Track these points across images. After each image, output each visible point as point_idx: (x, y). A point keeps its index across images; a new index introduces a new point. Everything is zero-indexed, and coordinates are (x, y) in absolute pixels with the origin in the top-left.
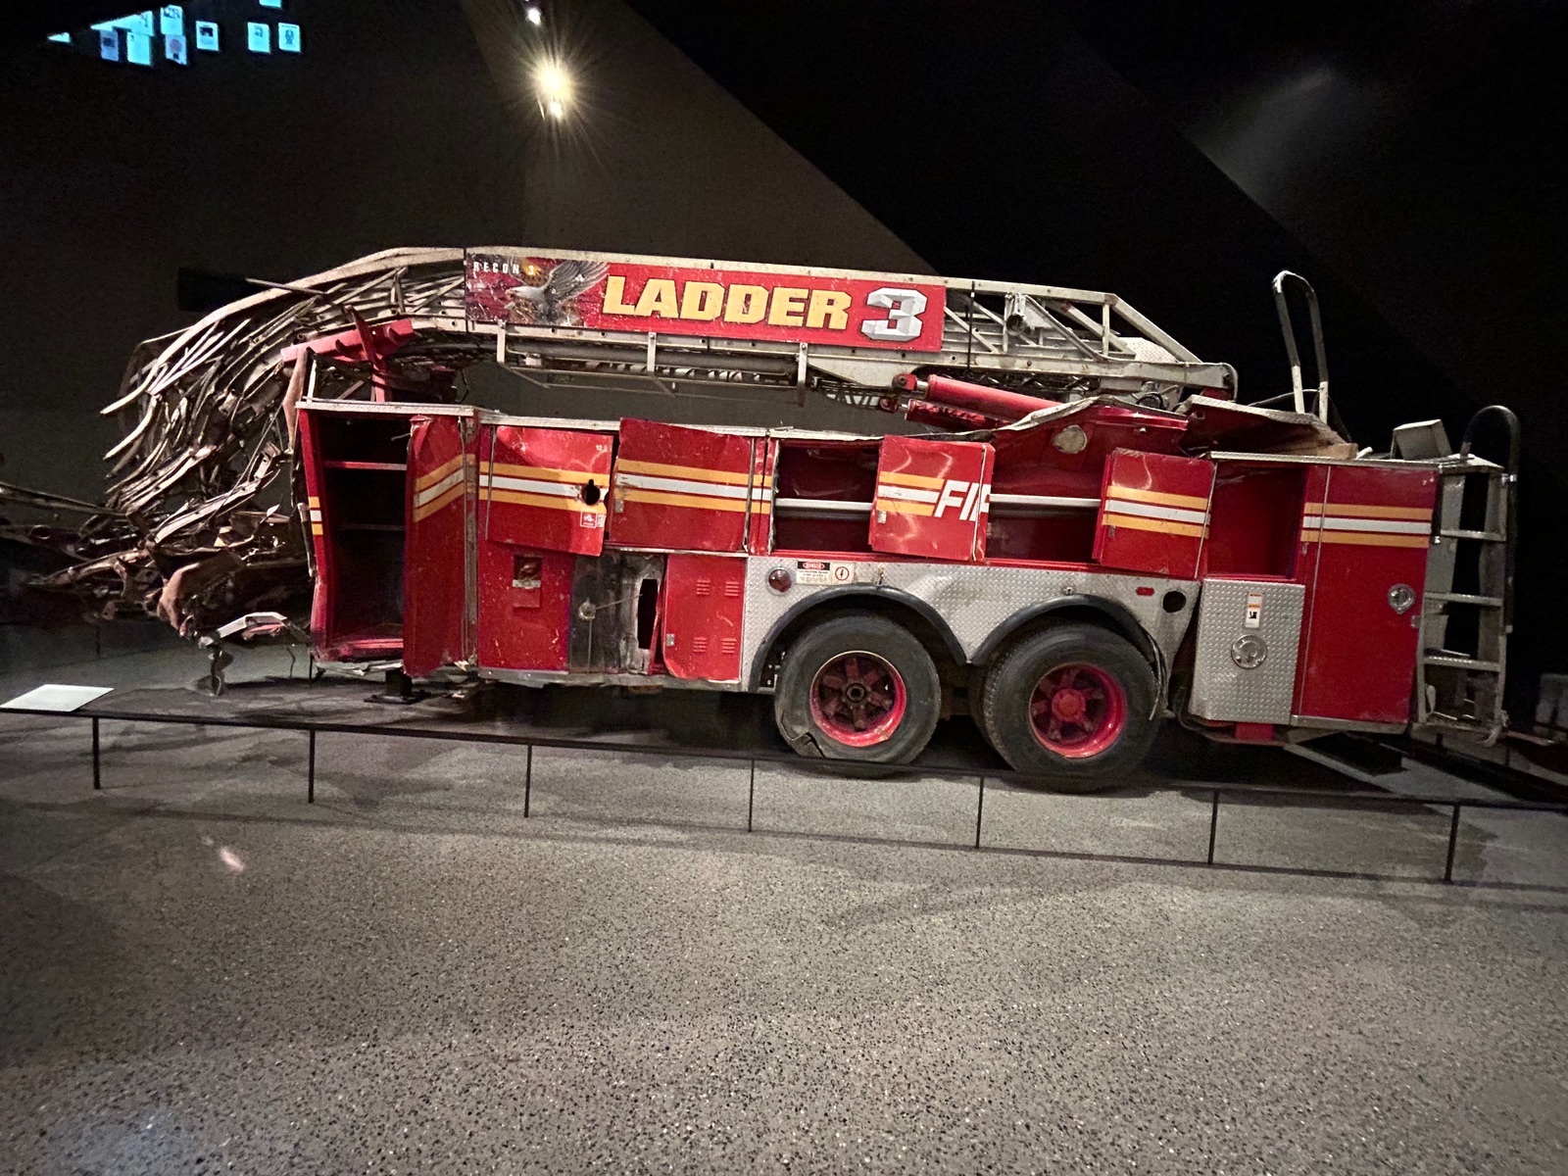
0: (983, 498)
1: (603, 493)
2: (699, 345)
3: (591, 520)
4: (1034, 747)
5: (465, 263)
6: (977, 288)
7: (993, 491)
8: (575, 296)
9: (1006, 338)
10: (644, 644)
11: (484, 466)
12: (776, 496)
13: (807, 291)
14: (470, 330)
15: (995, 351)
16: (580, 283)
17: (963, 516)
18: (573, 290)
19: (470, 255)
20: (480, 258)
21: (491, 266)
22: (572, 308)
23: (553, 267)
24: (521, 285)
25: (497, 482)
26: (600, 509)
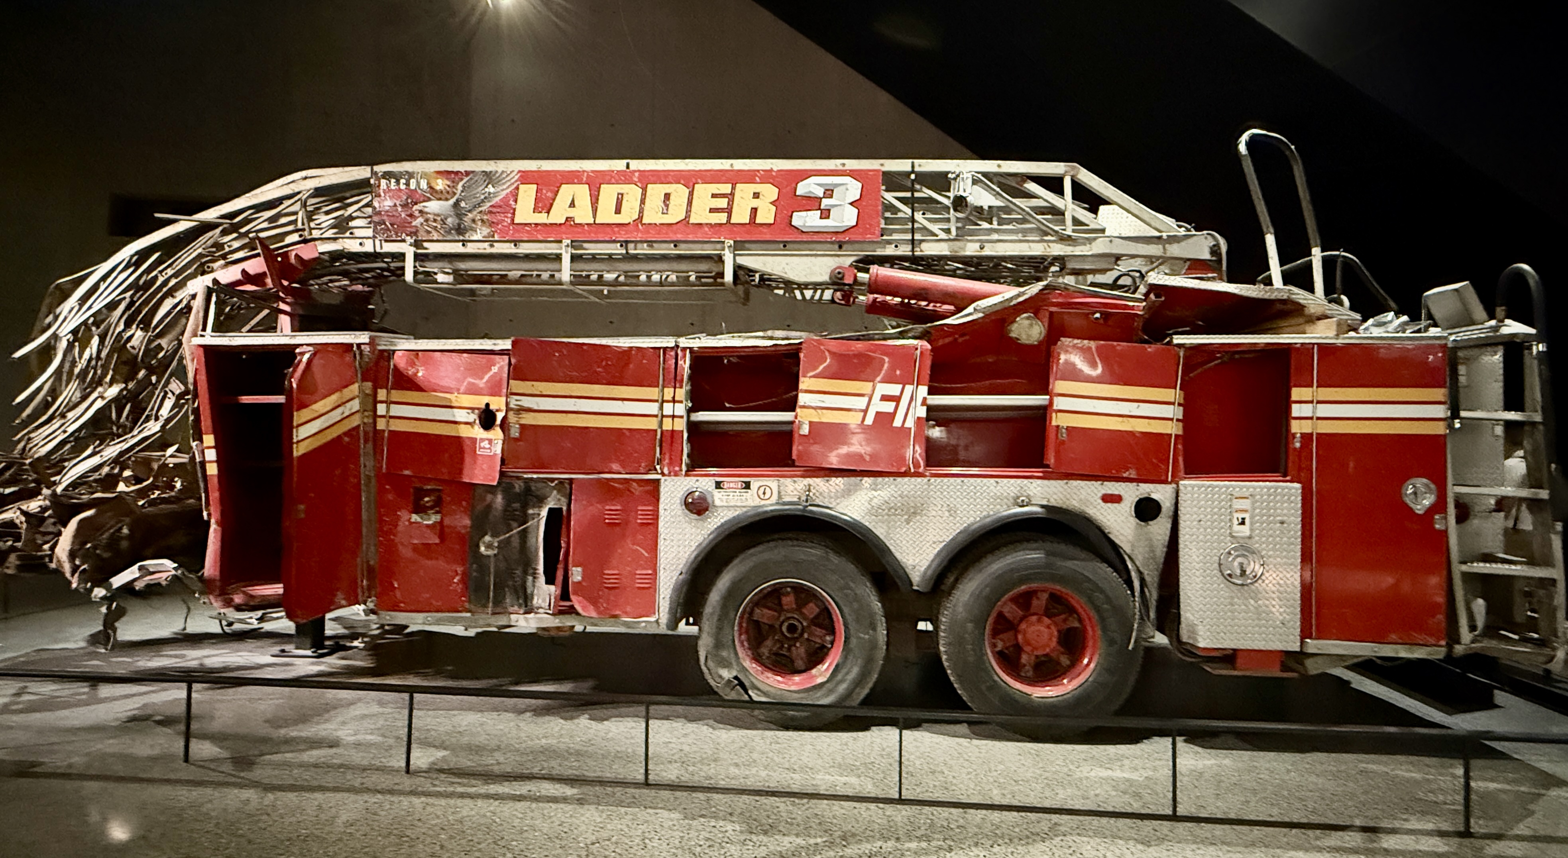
0: (919, 400)
1: (500, 416)
2: (616, 250)
3: (488, 446)
4: (994, 687)
5: (372, 181)
6: (917, 169)
7: (930, 393)
8: (485, 207)
9: (953, 220)
10: (549, 582)
11: (382, 394)
12: (690, 411)
13: (730, 186)
14: (378, 250)
15: (943, 235)
16: (490, 193)
17: (898, 423)
18: (483, 201)
19: (376, 173)
20: (388, 175)
21: (398, 182)
22: (482, 221)
23: (462, 179)
24: (429, 200)
25: (396, 410)
26: (497, 434)
